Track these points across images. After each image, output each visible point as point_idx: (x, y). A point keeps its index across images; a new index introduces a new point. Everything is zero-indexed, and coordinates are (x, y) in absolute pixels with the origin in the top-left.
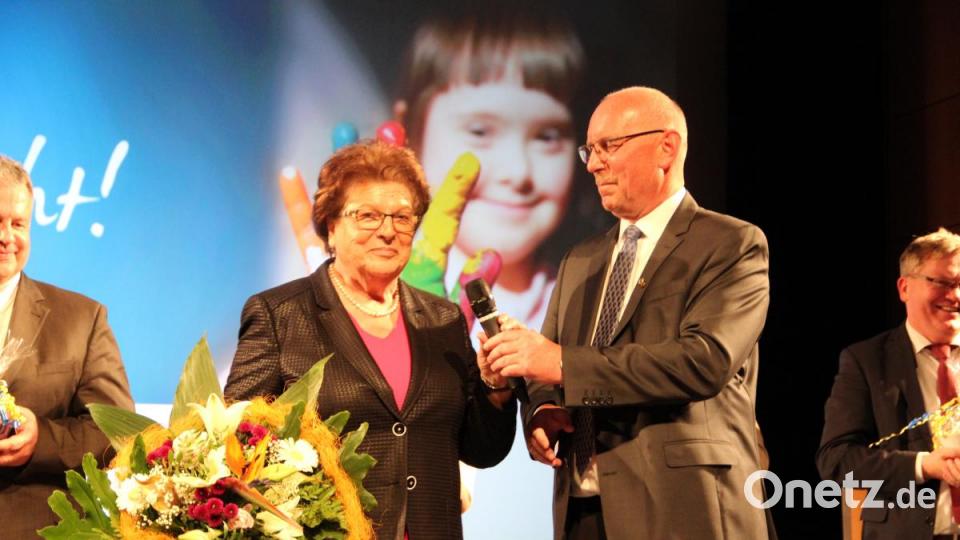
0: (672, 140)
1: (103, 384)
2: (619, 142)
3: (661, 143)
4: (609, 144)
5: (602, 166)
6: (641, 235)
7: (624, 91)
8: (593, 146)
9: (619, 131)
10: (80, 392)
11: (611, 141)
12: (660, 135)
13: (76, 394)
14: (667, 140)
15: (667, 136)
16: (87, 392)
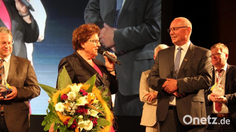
0: (189, 29)
1: (32, 79)
2: (178, 28)
3: (187, 30)
4: (175, 28)
5: (173, 33)
6: (182, 49)
7: (179, 18)
8: (172, 29)
9: (178, 26)
10: (26, 81)
11: (176, 28)
12: (187, 28)
13: (25, 81)
14: (188, 29)
15: (188, 28)
16: (28, 81)
